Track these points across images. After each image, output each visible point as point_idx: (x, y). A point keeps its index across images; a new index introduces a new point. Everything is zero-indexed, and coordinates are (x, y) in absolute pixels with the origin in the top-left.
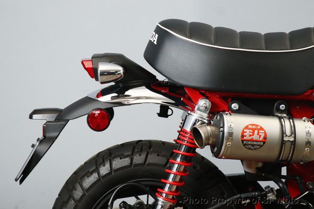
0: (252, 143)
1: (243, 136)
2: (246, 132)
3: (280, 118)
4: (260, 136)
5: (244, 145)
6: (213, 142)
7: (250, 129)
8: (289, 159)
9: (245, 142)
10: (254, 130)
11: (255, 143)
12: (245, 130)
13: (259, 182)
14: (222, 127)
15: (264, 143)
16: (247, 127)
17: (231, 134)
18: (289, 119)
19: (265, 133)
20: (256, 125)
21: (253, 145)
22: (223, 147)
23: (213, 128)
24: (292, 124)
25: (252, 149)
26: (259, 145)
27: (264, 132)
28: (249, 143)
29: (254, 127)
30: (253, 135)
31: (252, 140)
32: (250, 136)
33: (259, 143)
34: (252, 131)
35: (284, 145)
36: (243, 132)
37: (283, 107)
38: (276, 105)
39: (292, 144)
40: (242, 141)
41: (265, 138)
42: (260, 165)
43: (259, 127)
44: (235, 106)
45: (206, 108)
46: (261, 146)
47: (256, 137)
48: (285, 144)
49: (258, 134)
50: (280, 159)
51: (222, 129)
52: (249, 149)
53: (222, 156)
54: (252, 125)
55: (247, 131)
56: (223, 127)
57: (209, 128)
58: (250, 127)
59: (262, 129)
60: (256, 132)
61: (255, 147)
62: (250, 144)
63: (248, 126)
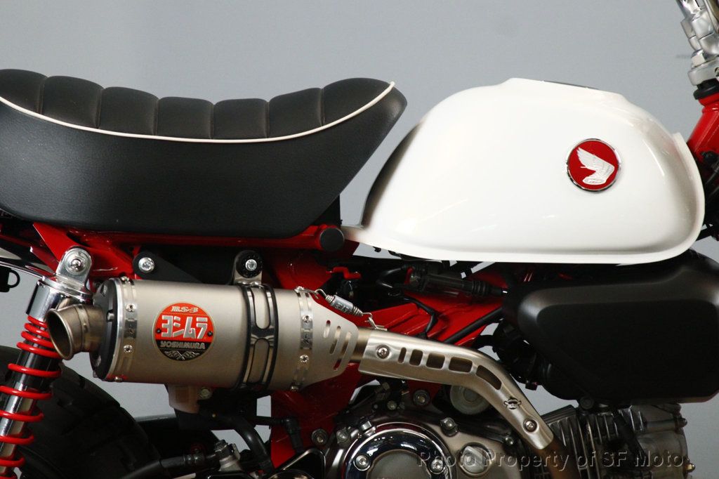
0: (180, 345)
1: (159, 330)
2: (166, 321)
3: (244, 290)
4: (198, 330)
5: (163, 350)
6: (92, 344)
7: (175, 314)
8: (265, 379)
9: (163, 344)
10: (183, 317)
11: (187, 345)
12: (163, 317)
13: (214, 432)
14: (111, 312)
15: (207, 344)
16: (168, 311)
17: (131, 326)
18: (265, 290)
19: (210, 322)
20: (190, 306)
21: (182, 351)
22: (115, 356)
23: (94, 314)
24: (270, 300)
25: (181, 360)
26: (196, 350)
27: (206, 319)
28: (174, 345)
29: (185, 309)
30: (183, 327)
31: (180, 339)
32: (175, 329)
33: (196, 346)
34: (179, 319)
35: (252, 350)
36: (160, 321)
37: (252, 265)
38: (236, 260)
39: (270, 347)
40: (158, 341)
41: (209, 333)
42: (206, 394)
43: (196, 310)
44: (145, 263)
45: (80, 268)
46: (201, 352)
47: (187, 331)
48: (254, 346)
49: (193, 325)
50: (245, 379)
51: (111, 315)
52: (174, 358)
53: (114, 375)
54: (181, 305)
55: (170, 319)
56: (115, 311)
57: (83, 314)
58: (175, 309)
59: (201, 313)
60: (189, 320)
61: (188, 354)
62: (176, 349)
63: (170, 308)
